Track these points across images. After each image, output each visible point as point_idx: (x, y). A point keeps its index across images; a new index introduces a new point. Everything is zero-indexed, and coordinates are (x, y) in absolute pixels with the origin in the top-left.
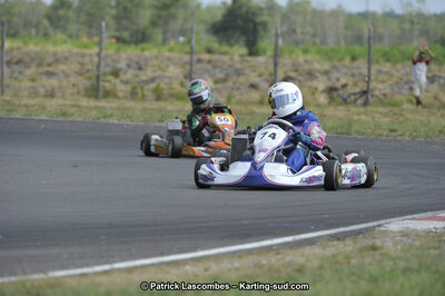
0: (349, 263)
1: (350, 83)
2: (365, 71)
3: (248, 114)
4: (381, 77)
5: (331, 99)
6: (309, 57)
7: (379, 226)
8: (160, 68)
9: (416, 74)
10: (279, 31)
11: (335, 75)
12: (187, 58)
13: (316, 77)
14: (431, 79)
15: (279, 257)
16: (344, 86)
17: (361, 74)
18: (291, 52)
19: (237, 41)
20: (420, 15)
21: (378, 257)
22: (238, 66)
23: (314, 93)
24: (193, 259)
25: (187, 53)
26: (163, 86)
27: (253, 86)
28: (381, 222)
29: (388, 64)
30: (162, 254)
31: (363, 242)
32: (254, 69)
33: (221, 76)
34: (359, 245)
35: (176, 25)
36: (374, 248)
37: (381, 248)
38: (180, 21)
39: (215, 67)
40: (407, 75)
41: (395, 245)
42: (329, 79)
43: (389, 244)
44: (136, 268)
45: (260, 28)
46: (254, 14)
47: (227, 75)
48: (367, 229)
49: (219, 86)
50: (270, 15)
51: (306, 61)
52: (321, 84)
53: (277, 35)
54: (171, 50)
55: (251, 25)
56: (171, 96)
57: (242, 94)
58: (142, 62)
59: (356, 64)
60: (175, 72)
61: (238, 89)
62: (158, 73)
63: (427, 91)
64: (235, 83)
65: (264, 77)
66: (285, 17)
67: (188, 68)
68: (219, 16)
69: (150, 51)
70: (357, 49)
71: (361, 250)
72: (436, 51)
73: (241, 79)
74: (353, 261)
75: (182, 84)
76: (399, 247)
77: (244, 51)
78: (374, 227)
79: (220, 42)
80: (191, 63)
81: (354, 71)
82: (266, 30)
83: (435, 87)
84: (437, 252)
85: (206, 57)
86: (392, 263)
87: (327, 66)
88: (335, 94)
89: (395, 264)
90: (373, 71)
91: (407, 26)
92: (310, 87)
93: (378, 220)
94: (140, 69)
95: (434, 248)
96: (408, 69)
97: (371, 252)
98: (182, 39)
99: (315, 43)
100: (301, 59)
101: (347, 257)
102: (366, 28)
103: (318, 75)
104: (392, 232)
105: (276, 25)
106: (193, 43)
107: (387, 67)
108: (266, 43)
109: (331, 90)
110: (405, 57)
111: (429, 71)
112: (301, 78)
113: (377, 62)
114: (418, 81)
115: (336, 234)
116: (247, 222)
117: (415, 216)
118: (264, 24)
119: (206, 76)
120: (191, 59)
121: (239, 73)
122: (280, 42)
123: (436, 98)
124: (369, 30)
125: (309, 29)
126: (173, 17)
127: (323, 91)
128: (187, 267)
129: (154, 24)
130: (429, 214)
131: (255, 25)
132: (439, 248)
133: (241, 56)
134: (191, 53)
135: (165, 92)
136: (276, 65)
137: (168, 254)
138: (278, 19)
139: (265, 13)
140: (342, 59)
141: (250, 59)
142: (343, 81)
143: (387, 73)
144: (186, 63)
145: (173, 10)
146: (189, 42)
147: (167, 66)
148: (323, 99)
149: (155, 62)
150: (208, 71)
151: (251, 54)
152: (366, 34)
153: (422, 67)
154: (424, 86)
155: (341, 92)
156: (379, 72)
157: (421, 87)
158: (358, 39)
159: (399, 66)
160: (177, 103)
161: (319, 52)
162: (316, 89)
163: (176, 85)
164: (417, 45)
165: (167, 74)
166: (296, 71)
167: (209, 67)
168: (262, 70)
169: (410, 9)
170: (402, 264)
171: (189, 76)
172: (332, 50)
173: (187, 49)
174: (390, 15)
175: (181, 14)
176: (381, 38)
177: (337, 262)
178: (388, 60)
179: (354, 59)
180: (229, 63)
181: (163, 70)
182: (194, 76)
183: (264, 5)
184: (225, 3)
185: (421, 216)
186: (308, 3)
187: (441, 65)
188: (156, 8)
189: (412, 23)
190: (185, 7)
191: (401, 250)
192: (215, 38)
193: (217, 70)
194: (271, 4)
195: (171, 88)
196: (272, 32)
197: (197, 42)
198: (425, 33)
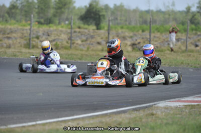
0: (141, 121)
1: (142, 41)
2: (148, 37)
3: (96, 55)
4: (155, 39)
5: (133, 49)
6: (124, 30)
7: (155, 104)
8: (57, 35)
9: (170, 37)
10: (110, 19)
11: (135, 38)
12: (69, 31)
13: (126, 39)
14: (178, 40)
15: (110, 118)
16: (139, 43)
17: (146, 38)
18: (116, 28)
19: (91, 24)
20: (173, 11)
21: (154, 118)
22: (92, 34)
23: (126, 46)
24: (72, 119)
25: (69, 28)
26: (58, 43)
27: (99, 43)
28: (155, 103)
29: (159, 33)
30: (58, 117)
31: (148, 112)
32: (99, 35)
33: (84, 38)
34: (146, 113)
35: (65, 16)
36: (153, 114)
37: (156, 114)
38: (66, 15)
39: (82, 34)
40: (167, 38)
41: (162, 113)
42: (132, 40)
43: (159, 113)
44: (47, 123)
45: (102, 17)
46: (99, 11)
47: (87, 38)
48: (150, 106)
49: (84, 43)
50: (106, 12)
51: (122, 32)
52: (129, 42)
53: (109, 20)
54: (62, 27)
55: (98, 16)
56: (62, 47)
57: (94, 47)
58: (50, 33)
59: (144, 33)
60: (64, 37)
61: (92, 44)
62: (57, 37)
63: (176, 45)
64: (90, 42)
65: (104, 39)
66: (113, 13)
67: (70, 35)
68: (83, 12)
69: (53, 28)
70: (145, 26)
71: (147, 115)
72: (180, 27)
73: (93, 40)
74: (143, 120)
75: (67, 42)
76: (164, 114)
77: (95, 27)
78: (153, 105)
79: (84, 24)
80: (71, 33)
81: (144, 37)
82: (104, 18)
83: (179, 43)
84: (180, 116)
85: (78, 30)
86: (160, 121)
87: (131, 34)
88: (135, 46)
89: (162, 121)
90: (152, 37)
91: (167, 16)
92: (124, 43)
93: (154, 102)
94: (49, 35)
95: (179, 114)
96: (167, 36)
97: (152, 116)
98: (67, 22)
99: (126, 25)
100: (120, 31)
101: (141, 118)
102: (148, 17)
103: (127, 38)
104: (161, 107)
105: (108, 16)
106: (72, 24)
107: (158, 35)
108: (104, 24)
109: (133, 45)
110: (166, 30)
111: (177, 36)
113: (154, 32)
114: (172, 40)
115: (136, 108)
116: (96, 103)
117: (171, 100)
118: (104, 16)
119: (78, 38)
120: (71, 31)
121: (92, 37)
122: (111, 23)
123: (180, 48)
124: (150, 18)
125: (124, 18)
126: (63, 13)
127: (130, 45)
128: (69, 123)
129: (55, 16)
130: (177, 99)
131: (100, 16)
132: (181, 114)
133: (94, 30)
134: (71, 28)
135: (60, 46)
136: (109, 34)
137: (61, 117)
138: (109, 13)
139: (104, 11)
140: (138, 31)
141: (97, 31)
142: (139, 41)
143: (158, 37)
144: (69, 33)
145: (63, 10)
146: (70, 24)
147: (61, 34)
148: (130, 49)
149: (55, 33)
150: (79, 36)
151: (98, 29)
152: (149, 20)
153: (174, 34)
154: (174, 43)
155: (138, 46)
156: (155, 37)
157: (173, 43)
158: (145, 22)
159: (163, 34)
160: (65, 50)
161: (128, 28)
162: (127, 44)
163: (65, 43)
164: (171, 25)
165: (61, 38)
166: (118, 36)
167: (79, 34)
168: (102, 36)
169: (168, 9)
170: (165, 121)
171: (70, 39)
172: (134, 27)
173: (70, 26)
174: (159, 12)
175: (66, 11)
176: (155, 22)
177: (136, 121)
178: (159, 31)
179: (143, 31)
180: (88, 33)
181: (59, 36)
182: (72, 39)
183: (103, 7)
184: (86, 6)
185: (173, 100)
186: (123, 6)
187: (182, 33)
188: (55, 8)
189: (169, 15)
190: (69, 8)
191: (165, 115)
192: (81, 22)
193: (83, 36)
194: (107, 7)
195: (62, 44)
196: (107, 19)
197: (74, 24)
198: (175, 19)
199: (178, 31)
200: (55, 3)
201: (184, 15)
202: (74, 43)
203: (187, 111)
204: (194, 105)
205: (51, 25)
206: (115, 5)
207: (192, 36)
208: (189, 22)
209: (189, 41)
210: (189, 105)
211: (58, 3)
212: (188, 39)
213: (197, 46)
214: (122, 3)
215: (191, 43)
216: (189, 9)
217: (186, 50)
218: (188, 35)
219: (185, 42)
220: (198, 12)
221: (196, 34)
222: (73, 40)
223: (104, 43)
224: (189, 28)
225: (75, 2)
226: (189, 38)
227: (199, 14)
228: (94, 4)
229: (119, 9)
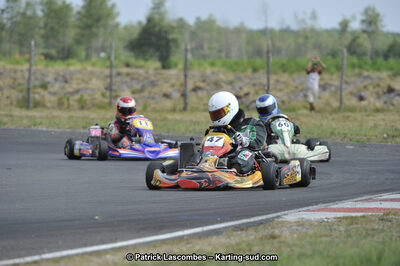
1: (252, 91)
2: (265, 81)
4: (279, 86)
6: (215, 69)
8: (84, 81)
10: (189, 47)
11: (238, 84)
12: (107, 72)
13: (221, 87)
14: (323, 87)
15: (189, 246)
16: (247, 94)
17: (261, 84)
18: (200, 65)
19: (152, 56)
20: (313, 30)
21: (276, 245)
22: (153, 78)
24: (113, 249)
25: (107, 67)
26: (86, 97)
27: (167, 96)
28: (279, 214)
29: (285, 75)
30: (86, 245)
31: (264, 231)
32: (166, 80)
33: (137, 86)
34: (260, 234)
35: (97, 43)
36: (273, 237)
37: (279, 236)
38: (101, 39)
39: (133, 79)
40: (302, 84)
41: (292, 233)
42: (233, 89)
43: (286, 233)
44: (62, 257)
45: (172, 44)
46: (166, 32)
47: (143, 86)
48: (267, 220)
49: (136, 96)
50: (180, 33)
51: (213, 73)
53: (186, 50)
54: (93, 65)
55: (163, 42)
56: (94, 105)
57: (156, 103)
58: (68, 77)
59: (257, 75)
60: (97, 84)
61: (153, 98)
62: (82, 86)
64: (150, 93)
65: (176, 88)
66: (194, 34)
67: (108, 80)
68: (135, 34)
69: (74, 66)
70: (258, 61)
71: (262, 239)
72: (328, 62)
73: (156, 90)
75: (103, 95)
76: (295, 236)
77: (158, 64)
78: (273, 218)
79: (137, 57)
80: (111, 76)
81: (257, 82)
82: (177, 46)
83: (327, 94)
84: (328, 239)
85: (125, 70)
86: (288, 249)
87: (231, 76)
89: (291, 250)
90: (272, 82)
91: (301, 40)
93: (277, 212)
94: (66, 82)
95: (325, 236)
96: (303, 79)
97: (271, 240)
98: (103, 55)
99: (220, 58)
100: (209, 71)
101: (250, 245)
102: (265, 43)
103: (223, 84)
104: (289, 222)
105: (186, 42)
106: (113, 58)
107: (285, 77)
108: (176, 58)
110: (299, 68)
111: (321, 80)
112: (208, 88)
113: (276, 73)
115: (239, 225)
117: (310, 208)
118: (175, 41)
119: (124, 87)
120: (111, 72)
121: (153, 84)
122: (189, 56)
123: (328, 104)
124: (268, 45)
125: (215, 45)
126: (95, 35)
128: (108, 256)
129: (78, 42)
130: (322, 206)
131: (168, 41)
132: (331, 235)
133: (156, 69)
134: (111, 67)
135: (88, 102)
136: (186, 76)
137: (92, 245)
138: (187, 35)
139: (176, 31)
140: (244, 71)
141: (163, 71)
142: (246, 90)
143: (284, 83)
144: (107, 76)
145: (94, 30)
146: (109, 57)
147: (90, 79)
149: (79, 76)
150: (126, 83)
151: (164, 68)
152: (265, 48)
153: (315, 77)
154: (317, 94)
155: (244, 100)
156: (278, 81)
157: (314, 95)
158: (258, 53)
159: (295, 76)
160: (98, 111)
161: (224, 65)
163: (98, 96)
165: (90, 86)
166: (204, 81)
167: (127, 79)
168: (174, 81)
169: (304, 25)
170: (297, 250)
171: (109, 88)
172: (236, 63)
173: (108, 63)
174: (286, 32)
175: (101, 31)
176: (277, 51)
178: (284, 71)
179: (255, 70)
180: (146, 75)
181: (87, 83)
182: (114, 87)
183: (175, 24)
184: (140, 23)
185: (315, 207)
186: (214, 22)
187: (332, 74)
188: (79, 27)
189: (306, 38)
190: (105, 26)
191: (298, 238)
192: (132, 54)
193: (134, 82)
194: (181, 24)
195: (94, 99)
196: (182, 47)
197: (116, 58)
198: (318, 46)
199: (323, 68)
200: (78, 16)
201: (337, 37)
202: (117, 97)
203: (342, 229)
204: (356, 217)
205: (71, 61)
206: (198, 19)
207: (352, 79)
208: (345, 51)
209: (347, 89)
210: (346, 218)
211: (84, 16)
212: (344, 86)
213: (361, 98)
214: (211, 15)
215: (351, 93)
216: (345, 25)
217: (340, 108)
218: (345, 78)
219: (339, 92)
220: (364, 31)
221: (360, 75)
222: (115, 91)
223: (176, 95)
224: (345, 62)
225: (118, 14)
226: (347, 83)
227: (365, 35)
228: (157, 17)
229: (206, 26)
